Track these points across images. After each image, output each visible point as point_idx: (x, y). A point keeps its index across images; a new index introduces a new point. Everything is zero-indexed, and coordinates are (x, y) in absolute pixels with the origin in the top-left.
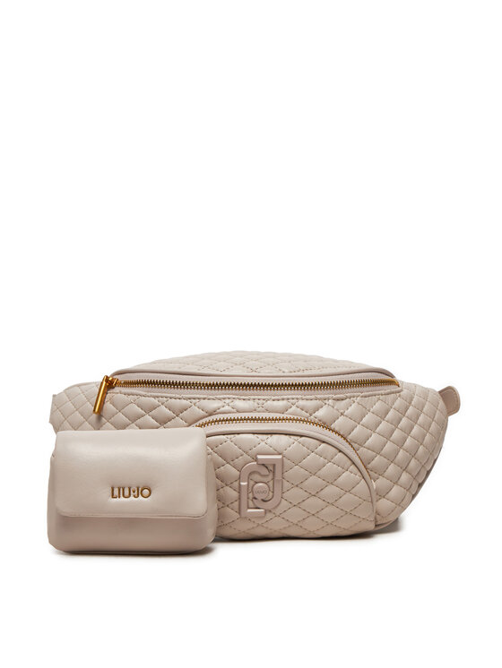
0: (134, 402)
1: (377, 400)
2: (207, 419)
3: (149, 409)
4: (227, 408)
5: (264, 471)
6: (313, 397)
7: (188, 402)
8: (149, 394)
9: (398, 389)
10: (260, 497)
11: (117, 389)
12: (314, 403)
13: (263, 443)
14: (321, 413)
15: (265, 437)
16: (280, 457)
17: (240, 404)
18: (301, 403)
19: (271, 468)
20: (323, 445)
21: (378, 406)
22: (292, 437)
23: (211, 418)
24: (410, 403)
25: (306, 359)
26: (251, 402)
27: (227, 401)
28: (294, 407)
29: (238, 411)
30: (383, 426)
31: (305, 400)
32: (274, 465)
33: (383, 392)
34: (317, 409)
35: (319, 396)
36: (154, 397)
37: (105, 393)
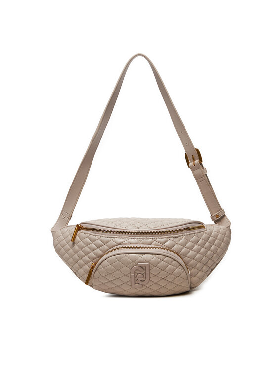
0: (88, 237)
1: (194, 236)
2: (117, 247)
3: (93, 241)
4: (126, 242)
5: (141, 269)
7: (109, 239)
8: (94, 234)
9: (205, 229)
10: (140, 280)
11: (82, 231)
12: (164, 240)
13: (140, 258)
14: (167, 244)
15: (141, 255)
16: (148, 263)
17: (131, 240)
18: (158, 240)
19: (144, 268)
20: (167, 258)
21: (194, 238)
22: (153, 255)
23: (118, 246)
24: (210, 236)
25: (162, 220)
26: (136, 240)
27: (126, 239)
28: (155, 242)
29: (131, 244)
30: (196, 247)
31: (160, 239)
32: (145, 267)
33: (197, 232)
34: (166, 242)
35: (166, 237)
36: (96, 236)
37: (77, 232)
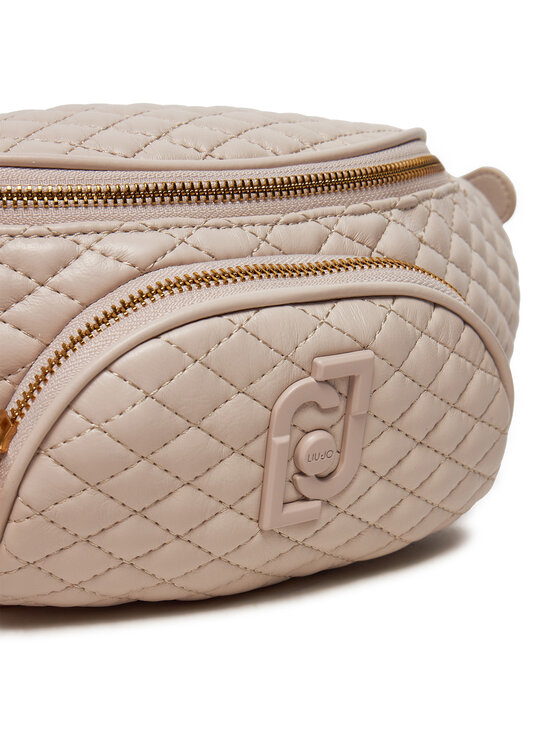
4: (182, 251)
6: (361, 206)
12: (372, 219)
13: (322, 326)
16: (367, 354)
19: (342, 389)
22: (378, 302)
29: (213, 257)
34: (379, 234)
35: (374, 203)
